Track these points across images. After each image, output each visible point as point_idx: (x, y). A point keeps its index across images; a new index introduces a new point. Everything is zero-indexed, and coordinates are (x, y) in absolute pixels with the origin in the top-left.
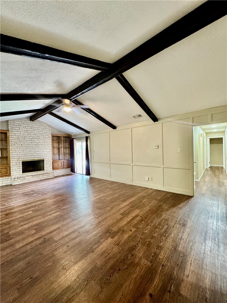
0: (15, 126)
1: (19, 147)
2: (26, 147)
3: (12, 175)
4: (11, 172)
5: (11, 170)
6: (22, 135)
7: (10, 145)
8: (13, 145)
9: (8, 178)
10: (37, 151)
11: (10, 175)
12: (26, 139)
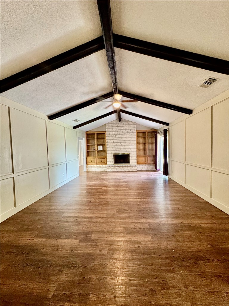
0: (109, 128)
1: (112, 143)
2: (117, 143)
3: (107, 164)
4: (107, 162)
5: (107, 161)
6: (114, 134)
7: (107, 142)
8: (108, 142)
9: (105, 165)
10: (124, 146)
11: (106, 164)
12: (116, 137)
